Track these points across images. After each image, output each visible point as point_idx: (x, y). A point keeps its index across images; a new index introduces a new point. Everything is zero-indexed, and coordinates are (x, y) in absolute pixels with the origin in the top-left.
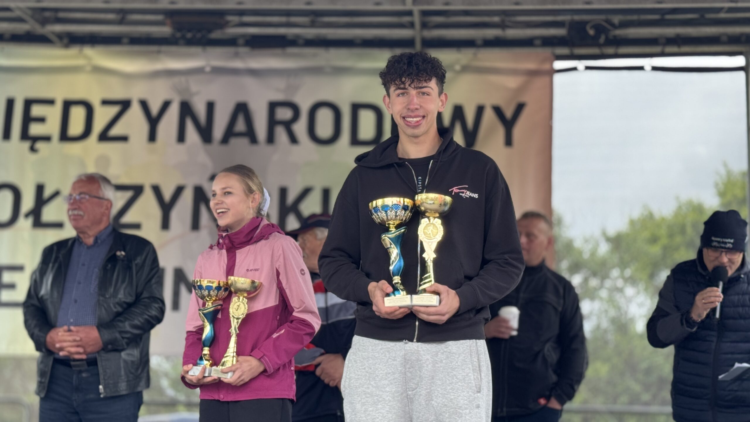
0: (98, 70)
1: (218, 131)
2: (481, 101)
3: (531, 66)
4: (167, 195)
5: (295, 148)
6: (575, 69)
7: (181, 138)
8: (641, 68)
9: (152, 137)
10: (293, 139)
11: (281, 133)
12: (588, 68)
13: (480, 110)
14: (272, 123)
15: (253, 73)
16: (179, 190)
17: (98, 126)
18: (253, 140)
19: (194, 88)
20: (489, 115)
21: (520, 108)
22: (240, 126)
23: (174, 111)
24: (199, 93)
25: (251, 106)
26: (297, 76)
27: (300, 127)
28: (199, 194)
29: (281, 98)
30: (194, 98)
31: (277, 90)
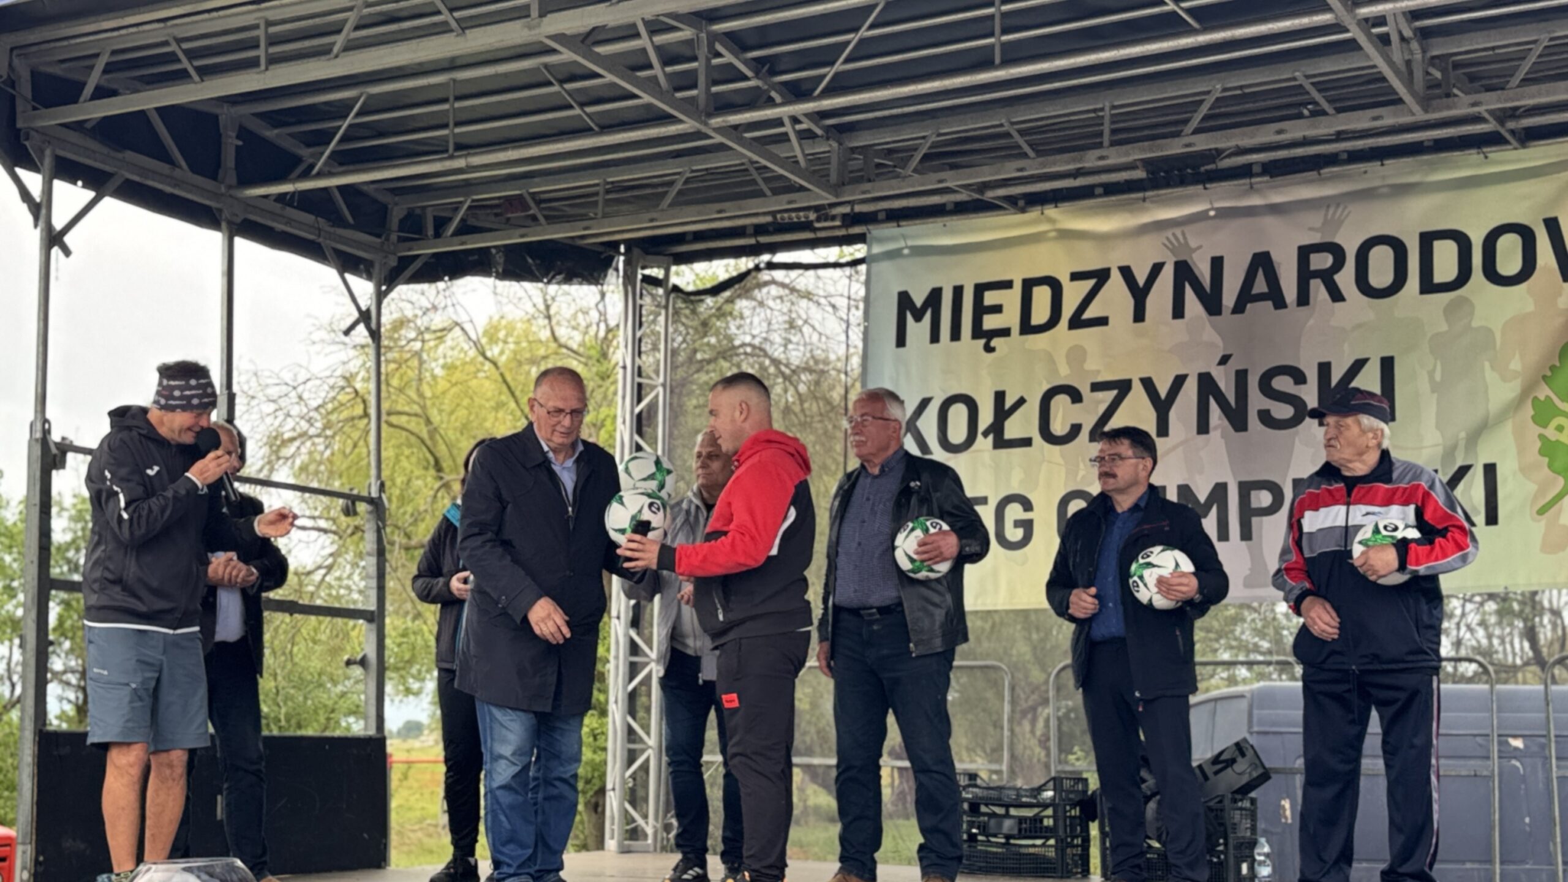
0: (1066, 235)
1: (1229, 298)
4: (1163, 391)
5: (1339, 305)
7: (1178, 311)
9: (1139, 316)
10: (1337, 296)
11: (1318, 288)
14: (1305, 275)
15: (1275, 209)
16: (1179, 381)
17: (1068, 309)
18: (1280, 303)
19: (1193, 244)
22: (1260, 285)
23: (1166, 278)
24: (1200, 247)
25: (1275, 256)
26: (1338, 205)
27: (1346, 279)
28: (1207, 384)
29: (1315, 238)
30: (1195, 256)
31: (1311, 229)
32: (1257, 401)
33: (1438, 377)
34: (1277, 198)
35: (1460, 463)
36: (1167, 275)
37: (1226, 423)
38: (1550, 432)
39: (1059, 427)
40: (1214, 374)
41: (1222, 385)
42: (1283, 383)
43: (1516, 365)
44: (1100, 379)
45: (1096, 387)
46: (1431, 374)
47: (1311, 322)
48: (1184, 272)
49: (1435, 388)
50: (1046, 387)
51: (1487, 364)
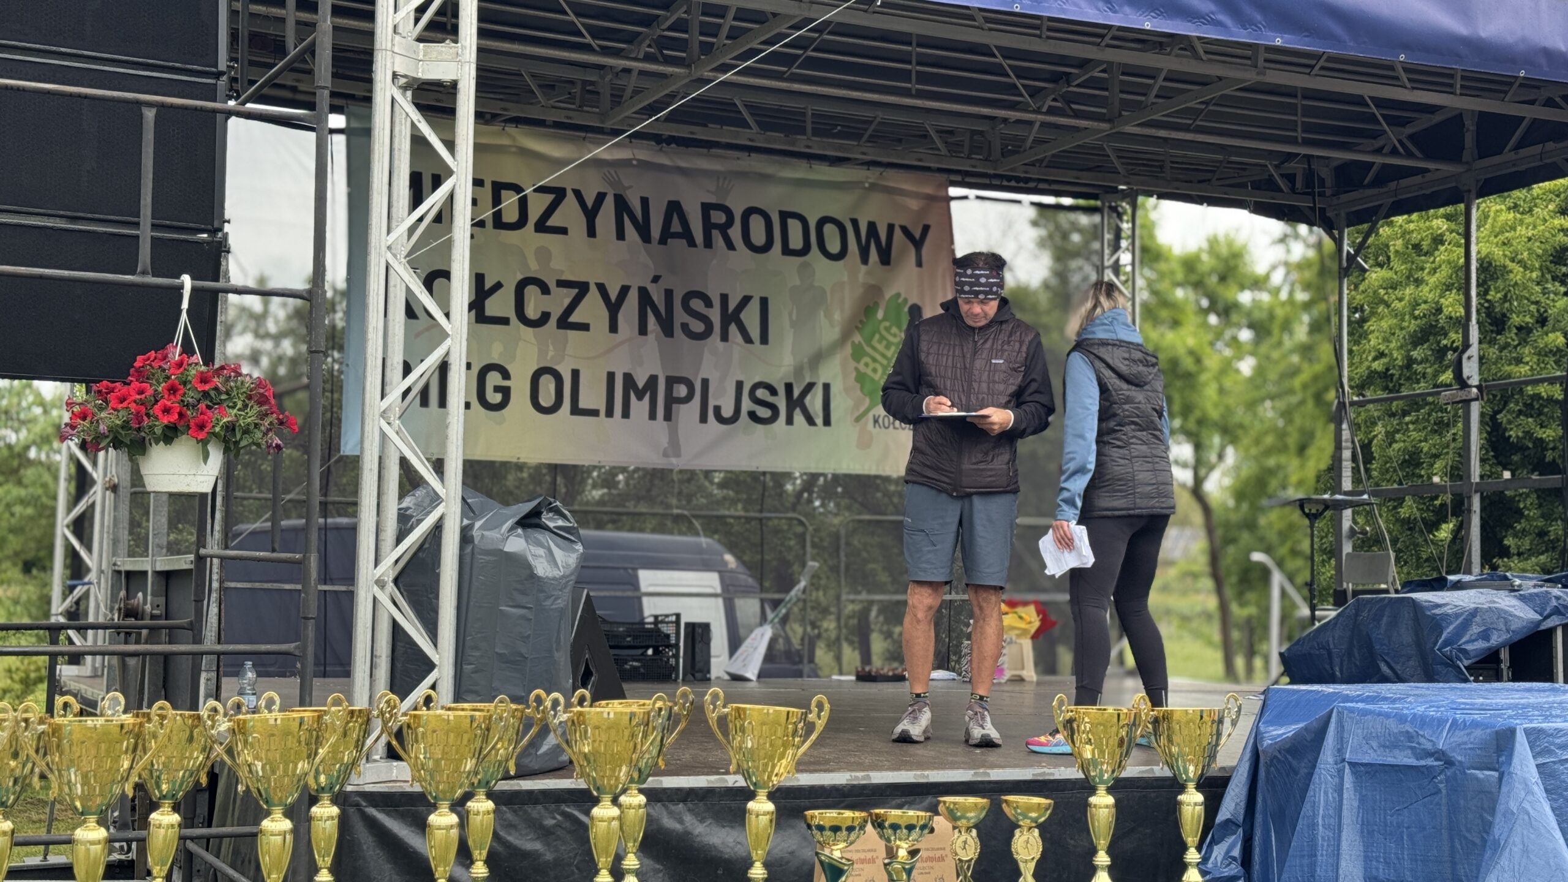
0: (524, 152)
1: (656, 232)
2: (891, 222)
3: (929, 190)
4: (613, 296)
5: (731, 252)
6: (965, 198)
7: (621, 235)
8: (1019, 202)
9: (592, 232)
10: (730, 246)
11: (717, 237)
12: (978, 197)
13: (891, 228)
14: (708, 226)
15: (682, 171)
16: (624, 290)
17: (534, 215)
18: (692, 243)
19: (626, 183)
20: (898, 234)
21: (926, 229)
22: (676, 226)
23: (609, 206)
24: (631, 187)
25: (685, 207)
26: (725, 178)
27: (735, 233)
28: (644, 296)
29: (712, 199)
30: (628, 192)
31: (708, 191)
32: (680, 316)
33: (794, 317)
34: (682, 164)
35: (808, 380)
36: (609, 204)
37: (659, 329)
38: (861, 367)
39: (532, 312)
40: (649, 288)
41: (655, 298)
42: (697, 304)
43: (837, 316)
44: (563, 278)
45: (561, 284)
46: (790, 314)
47: (714, 262)
48: (621, 205)
49: (793, 324)
50: (520, 277)
51: (822, 314)
